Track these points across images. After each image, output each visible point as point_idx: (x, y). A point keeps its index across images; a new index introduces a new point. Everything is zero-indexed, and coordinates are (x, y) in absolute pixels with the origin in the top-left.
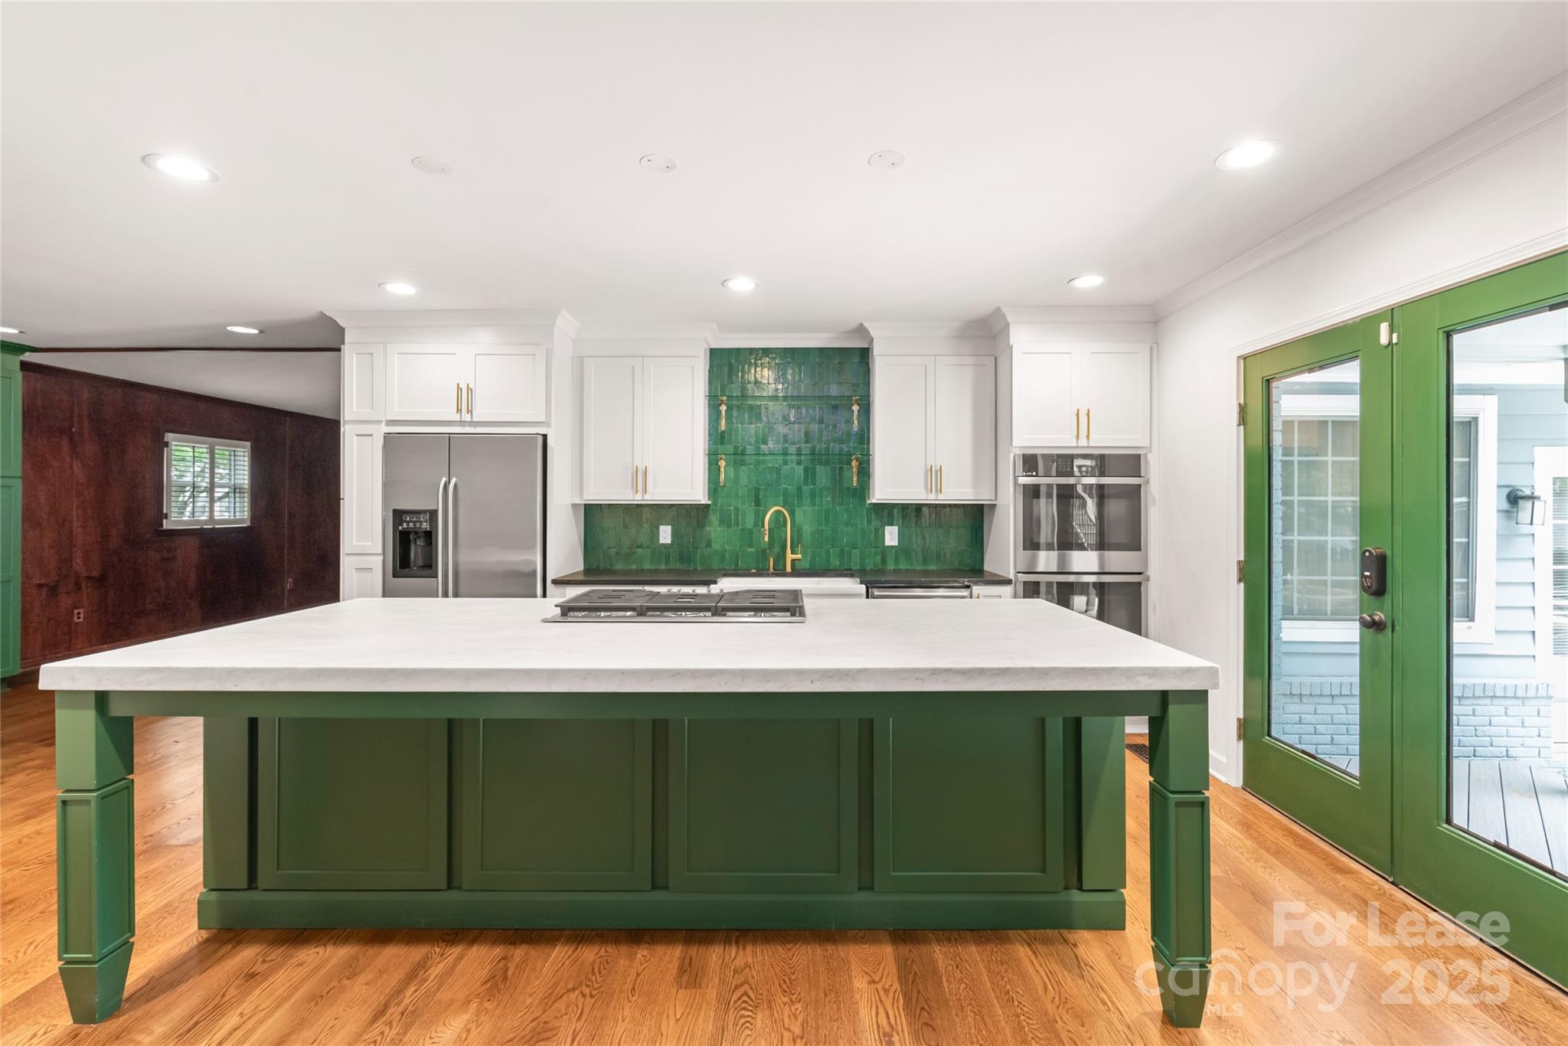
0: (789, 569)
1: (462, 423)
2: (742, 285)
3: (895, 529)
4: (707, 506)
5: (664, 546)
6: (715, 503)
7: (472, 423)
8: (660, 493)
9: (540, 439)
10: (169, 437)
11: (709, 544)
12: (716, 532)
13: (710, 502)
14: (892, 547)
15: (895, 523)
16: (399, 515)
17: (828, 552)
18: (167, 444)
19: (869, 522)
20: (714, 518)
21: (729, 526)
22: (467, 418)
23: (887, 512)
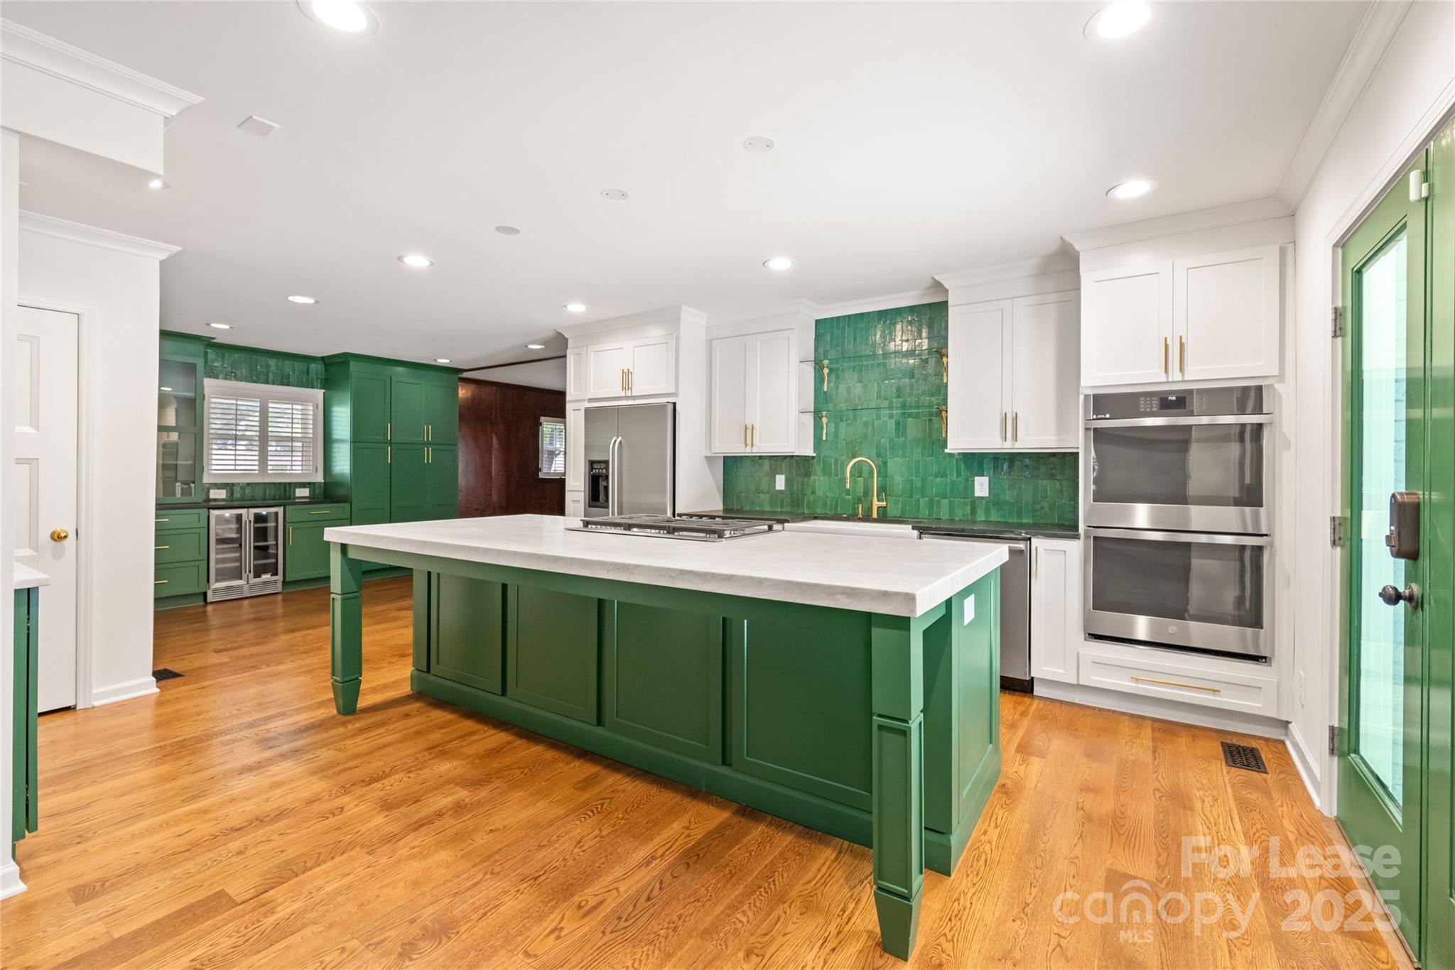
0: (875, 516)
1: (627, 398)
2: (780, 264)
3: (985, 480)
4: (813, 457)
5: (781, 492)
6: (819, 456)
7: (633, 398)
8: (766, 446)
9: (670, 407)
10: (542, 419)
11: (813, 493)
12: (820, 483)
13: (815, 455)
14: (982, 498)
15: (985, 473)
16: (592, 463)
17: (918, 502)
18: (541, 424)
19: (959, 474)
20: (818, 468)
21: (830, 475)
22: (629, 394)
23: (975, 462)
